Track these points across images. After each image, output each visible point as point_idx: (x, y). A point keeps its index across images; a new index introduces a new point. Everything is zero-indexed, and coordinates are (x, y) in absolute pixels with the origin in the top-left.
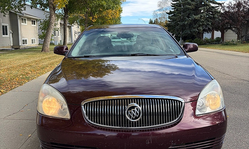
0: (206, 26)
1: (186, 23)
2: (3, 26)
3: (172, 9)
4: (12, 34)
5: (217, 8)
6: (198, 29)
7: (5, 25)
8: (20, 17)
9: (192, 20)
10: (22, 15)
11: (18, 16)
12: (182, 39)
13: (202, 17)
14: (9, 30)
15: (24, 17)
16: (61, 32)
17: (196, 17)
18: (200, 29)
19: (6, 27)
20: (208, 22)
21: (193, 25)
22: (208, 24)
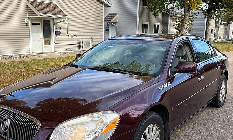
2: (155, 25)
4: (163, 31)
7: (157, 24)
8: (171, 16)
10: (172, 15)
11: (169, 16)
14: (160, 29)
15: (175, 17)
16: (215, 30)
19: (158, 26)
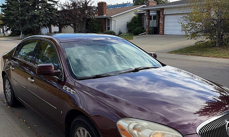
0: (45, 22)
1: (26, 18)
3: (5, 2)
5: (53, 5)
6: (38, 25)
9: (32, 15)
12: (23, 33)
13: (41, 13)
17: (36, 13)
18: (41, 25)
20: (47, 17)
21: (33, 20)
22: (47, 20)
